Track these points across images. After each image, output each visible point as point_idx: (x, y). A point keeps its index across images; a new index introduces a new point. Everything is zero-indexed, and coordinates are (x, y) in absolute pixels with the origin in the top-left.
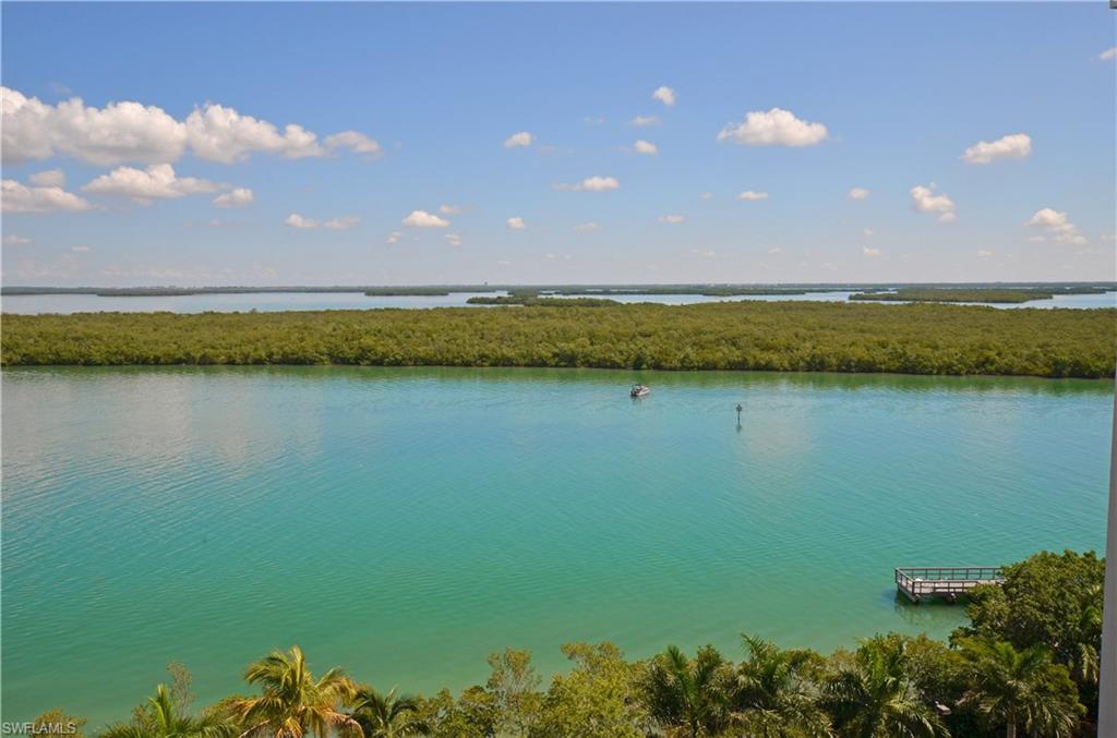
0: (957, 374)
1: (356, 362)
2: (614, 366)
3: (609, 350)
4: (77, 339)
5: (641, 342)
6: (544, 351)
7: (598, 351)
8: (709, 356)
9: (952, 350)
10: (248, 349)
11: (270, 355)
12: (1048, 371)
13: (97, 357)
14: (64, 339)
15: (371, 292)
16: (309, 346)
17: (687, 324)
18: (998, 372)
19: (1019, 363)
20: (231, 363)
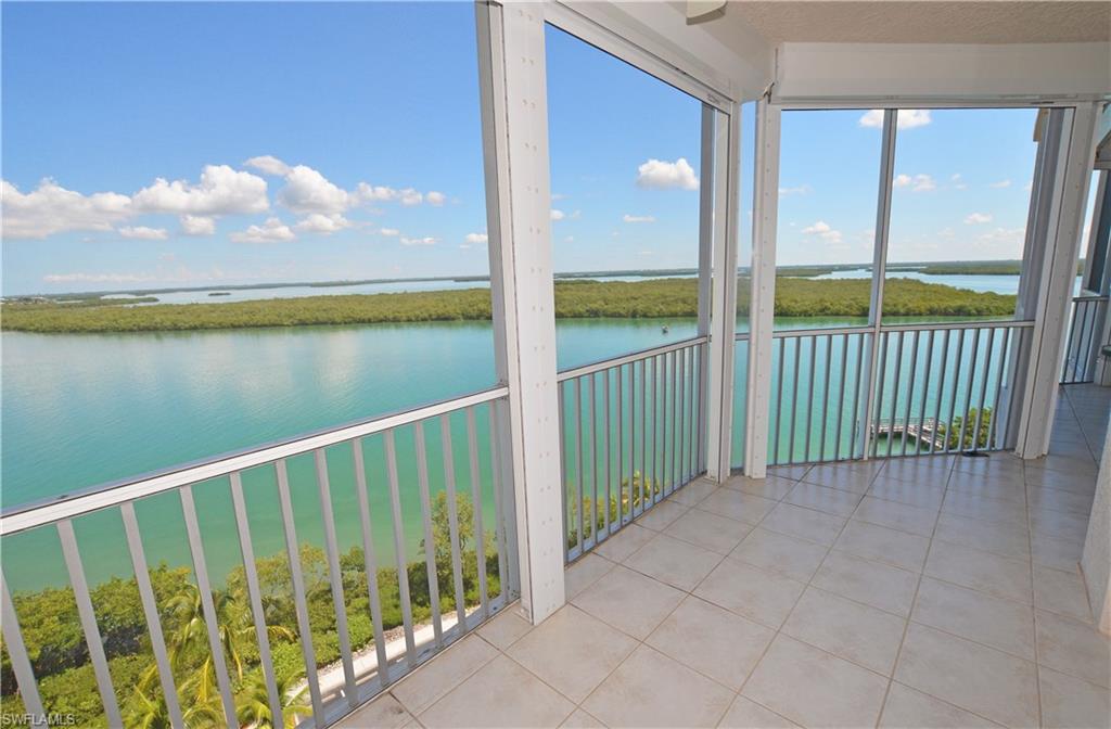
0: (810, 315)
1: (478, 317)
2: (620, 316)
3: (616, 307)
4: (325, 310)
5: (633, 303)
6: (581, 309)
7: (610, 308)
8: (673, 310)
9: (807, 303)
10: (418, 313)
11: (430, 316)
12: (858, 313)
13: (338, 320)
14: (318, 310)
15: (457, 280)
16: (451, 310)
17: (657, 292)
18: (832, 314)
19: (843, 309)
20: (409, 320)
